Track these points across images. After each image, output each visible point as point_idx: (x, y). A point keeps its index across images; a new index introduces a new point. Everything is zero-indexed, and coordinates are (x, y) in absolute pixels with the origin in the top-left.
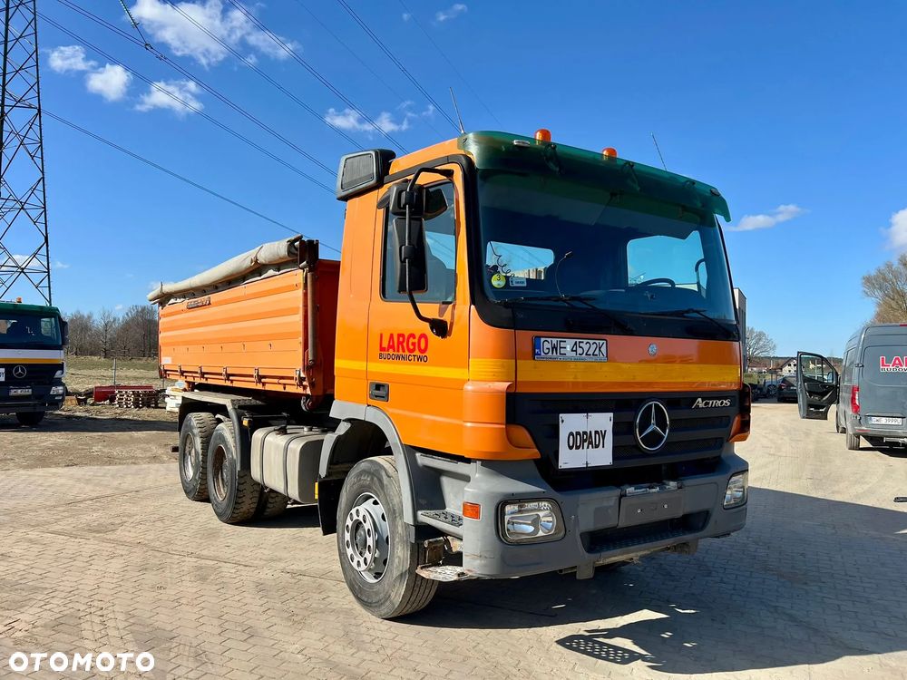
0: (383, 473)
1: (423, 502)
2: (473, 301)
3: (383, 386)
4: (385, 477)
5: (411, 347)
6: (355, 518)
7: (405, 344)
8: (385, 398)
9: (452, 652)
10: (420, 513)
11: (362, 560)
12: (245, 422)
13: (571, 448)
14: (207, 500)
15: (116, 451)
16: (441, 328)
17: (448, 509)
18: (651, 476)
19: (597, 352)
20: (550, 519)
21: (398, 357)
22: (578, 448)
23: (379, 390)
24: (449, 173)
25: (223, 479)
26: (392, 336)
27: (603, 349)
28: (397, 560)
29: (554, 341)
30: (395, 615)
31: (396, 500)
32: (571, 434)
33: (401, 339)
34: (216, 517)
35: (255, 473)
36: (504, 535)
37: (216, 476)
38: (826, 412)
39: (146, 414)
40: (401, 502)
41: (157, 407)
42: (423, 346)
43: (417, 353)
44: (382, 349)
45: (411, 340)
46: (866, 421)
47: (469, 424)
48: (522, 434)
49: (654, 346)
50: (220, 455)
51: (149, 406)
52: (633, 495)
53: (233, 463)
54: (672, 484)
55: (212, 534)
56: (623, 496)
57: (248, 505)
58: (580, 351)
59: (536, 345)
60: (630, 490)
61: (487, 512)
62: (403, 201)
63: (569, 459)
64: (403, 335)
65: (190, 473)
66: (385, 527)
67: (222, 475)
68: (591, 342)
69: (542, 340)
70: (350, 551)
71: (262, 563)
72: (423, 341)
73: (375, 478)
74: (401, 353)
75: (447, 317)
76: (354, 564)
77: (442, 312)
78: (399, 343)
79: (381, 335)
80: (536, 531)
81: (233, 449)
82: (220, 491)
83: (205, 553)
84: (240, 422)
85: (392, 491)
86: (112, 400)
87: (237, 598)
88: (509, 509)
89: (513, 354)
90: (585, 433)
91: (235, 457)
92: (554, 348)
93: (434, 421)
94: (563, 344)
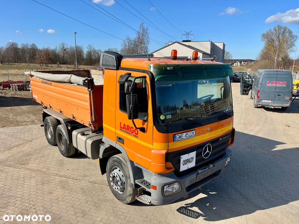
0: (122, 163)
1: (137, 177)
2: (154, 124)
3: (122, 139)
4: (123, 165)
5: (132, 131)
6: (113, 175)
7: (130, 129)
8: (123, 143)
10: (136, 181)
11: (116, 188)
12: (69, 128)
13: (183, 165)
14: (56, 145)
15: (19, 118)
16: (143, 130)
17: (145, 179)
18: (207, 164)
19: (192, 135)
20: (177, 186)
22: (186, 164)
23: (120, 139)
24: (145, 77)
25: (62, 142)
26: (124, 125)
27: (194, 133)
28: (128, 191)
29: (180, 135)
31: (127, 173)
32: (184, 161)
33: (128, 127)
34: (62, 156)
35: (74, 144)
36: (164, 194)
37: (60, 141)
38: (248, 93)
40: (129, 174)
41: (26, 90)
42: (136, 132)
43: (134, 134)
44: (121, 127)
45: (132, 129)
46: (261, 101)
47: (153, 163)
48: (170, 165)
50: (60, 136)
51: (24, 90)
52: (201, 173)
53: (66, 140)
54: (211, 166)
55: (61, 164)
56: (198, 174)
57: (72, 152)
58: (187, 136)
59: (174, 137)
60: (200, 171)
61: (159, 189)
62: (130, 90)
63: (183, 168)
64: (129, 126)
65: (50, 136)
66: (124, 179)
68: (191, 132)
69: (176, 135)
70: (112, 184)
71: (81, 178)
73: (120, 165)
74: (128, 131)
75: (145, 126)
76: (114, 188)
77: (143, 124)
79: (121, 123)
80: (173, 190)
81: (66, 136)
82: (61, 146)
83: (61, 173)
84: (67, 128)
85: (126, 170)
86: (10, 87)
87: (77, 196)
89: (167, 141)
90: (188, 159)
91: (66, 138)
92: (180, 137)
93: (140, 157)
94: (182, 135)
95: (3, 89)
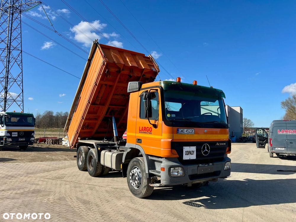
0: (140, 161)
1: (150, 168)
2: (163, 120)
3: (140, 139)
4: (140, 162)
5: (148, 130)
6: (133, 173)
7: (146, 130)
8: (141, 142)
9: (158, 205)
10: (150, 171)
11: (134, 183)
12: (99, 149)
13: (186, 155)
14: (86, 170)
15: (53, 157)
16: (155, 126)
17: (156, 170)
18: (206, 162)
19: (192, 132)
20: (181, 172)
21: (144, 133)
22: (188, 155)
23: (139, 141)
24: (157, 90)
25: (91, 165)
26: (142, 128)
27: (194, 131)
28: (144, 183)
29: (182, 129)
30: (143, 197)
31: (143, 168)
32: (186, 151)
33: (145, 128)
34: (89, 175)
35: (102, 162)
36: (171, 175)
37: (89, 164)
38: (265, 146)
39: (56, 146)
40: (145, 169)
41: (59, 144)
42: (151, 130)
43: (149, 132)
44: (140, 130)
45: (148, 129)
46: (274, 149)
47: (162, 149)
48: (175, 151)
49: (206, 130)
50: (91, 158)
51: (56, 144)
52: (201, 166)
53: (95, 160)
54: (211, 164)
55: (90, 179)
56: (198, 166)
57: (99, 171)
58: (188, 132)
59: (178, 130)
60: (200, 165)
61: (166, 170)
62: (147, 97)
63: (186, 157)
64: (145, 127)
65: (80, 163)
66: (141, 175)
67: (91, 163)
68: (191, 129)
70: (131, 181)
71: (106, 186)
72: (151, 129)
73: (138, 163)
75: (156, 124)
76: (132, 184)
77: (155, 122)
78: (144, 129)
79: (140, 127)
80: (178, 174)
81: (95, 156)
82: (90, 168)
83: (89, 183)
84: (98, 149)
85: (142, 166)
86: (45, 142)
88: (172, 169)
89: (172, 133)
90: (189, 151)
91: (96, 158)
92: (182, 131)
93: (153, 148)
94: (184, 130)
95: (39, 143)
